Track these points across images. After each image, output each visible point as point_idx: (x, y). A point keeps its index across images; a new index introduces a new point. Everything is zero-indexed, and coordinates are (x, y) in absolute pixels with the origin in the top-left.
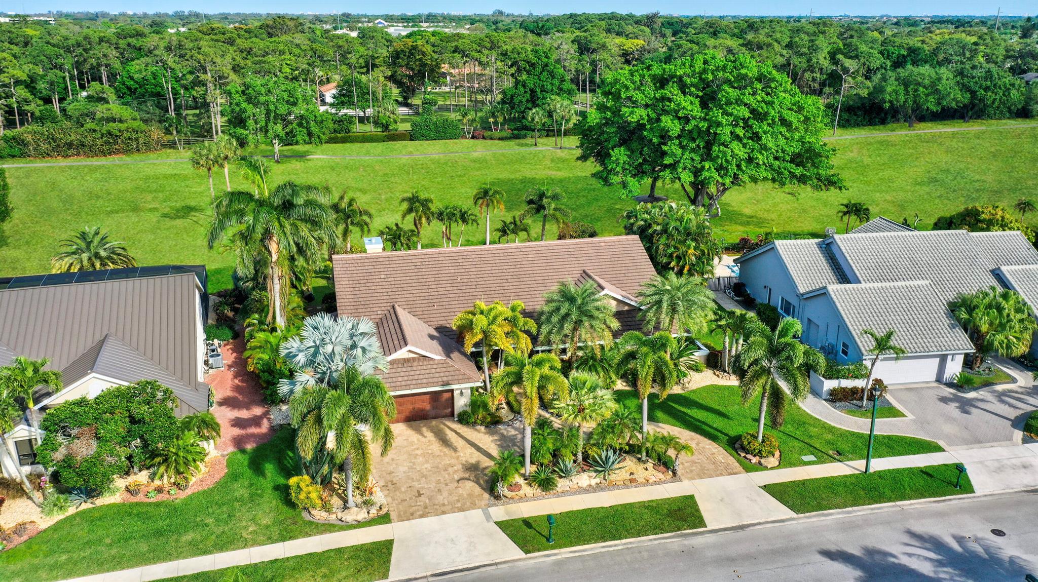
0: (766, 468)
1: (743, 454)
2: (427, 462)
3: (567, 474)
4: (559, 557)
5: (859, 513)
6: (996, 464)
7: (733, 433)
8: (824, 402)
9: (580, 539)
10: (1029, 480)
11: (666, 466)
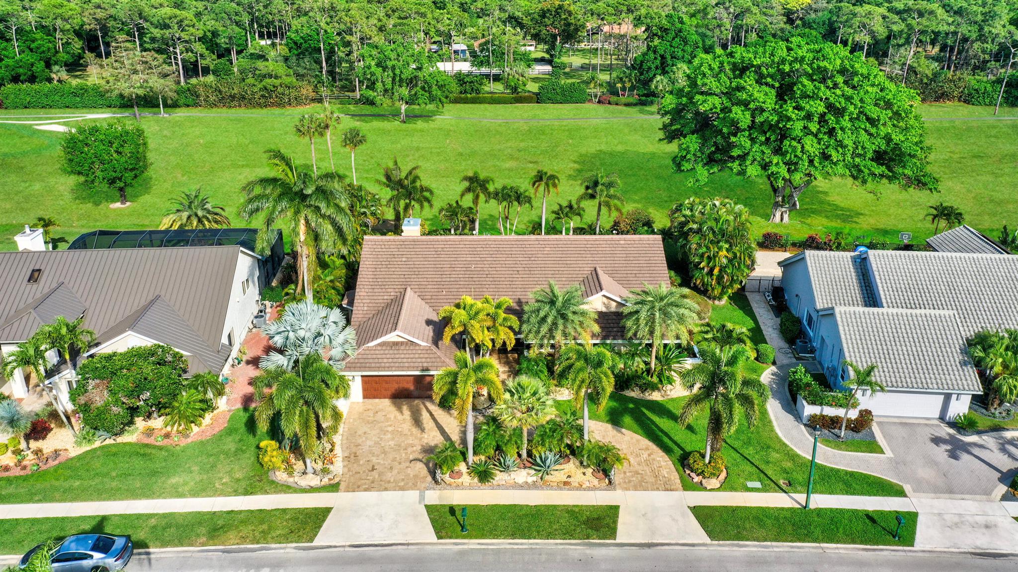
0: (705, 489)
1: (688, 472)
2: (393, 439)
3: (506, 468)
4: (466, 547)
5: (775, 549)
6: (956, 519)
7: (688, 448)
8: (803, 427)
9: (494, 533)
10: (983, 542)
11: (606, 473)
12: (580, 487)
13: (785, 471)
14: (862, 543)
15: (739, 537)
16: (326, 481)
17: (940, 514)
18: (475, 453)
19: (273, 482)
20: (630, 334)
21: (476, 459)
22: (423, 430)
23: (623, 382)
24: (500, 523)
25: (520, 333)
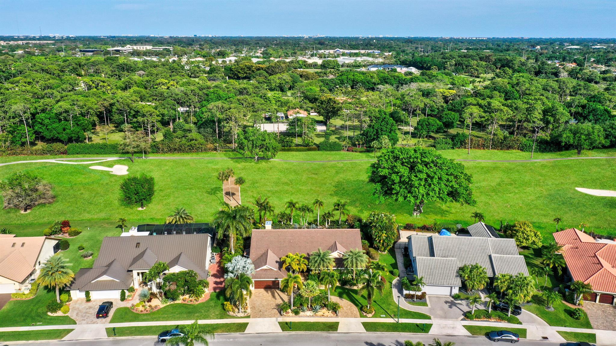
0: (367, 317)
1: (362, 312)
2: (266, 302)
3: (303, 311)
4: (291, 334)
5: (385, 334)
6: (444, 326)
8: (403, 298)
10: (450, 332)
11: (336, 312)
12: (327, 317)
13: (394, 312)
14: (413, 332)
15: (375, 331)
16: (246, 314)
17: (440, 325)
18: (294, 306)
19: (229, 315)
20: (345, 266)
21: (294, 308)
22: (276, 299)
23: (344, 282)
24: (302, 327)
25: (308, 265)
